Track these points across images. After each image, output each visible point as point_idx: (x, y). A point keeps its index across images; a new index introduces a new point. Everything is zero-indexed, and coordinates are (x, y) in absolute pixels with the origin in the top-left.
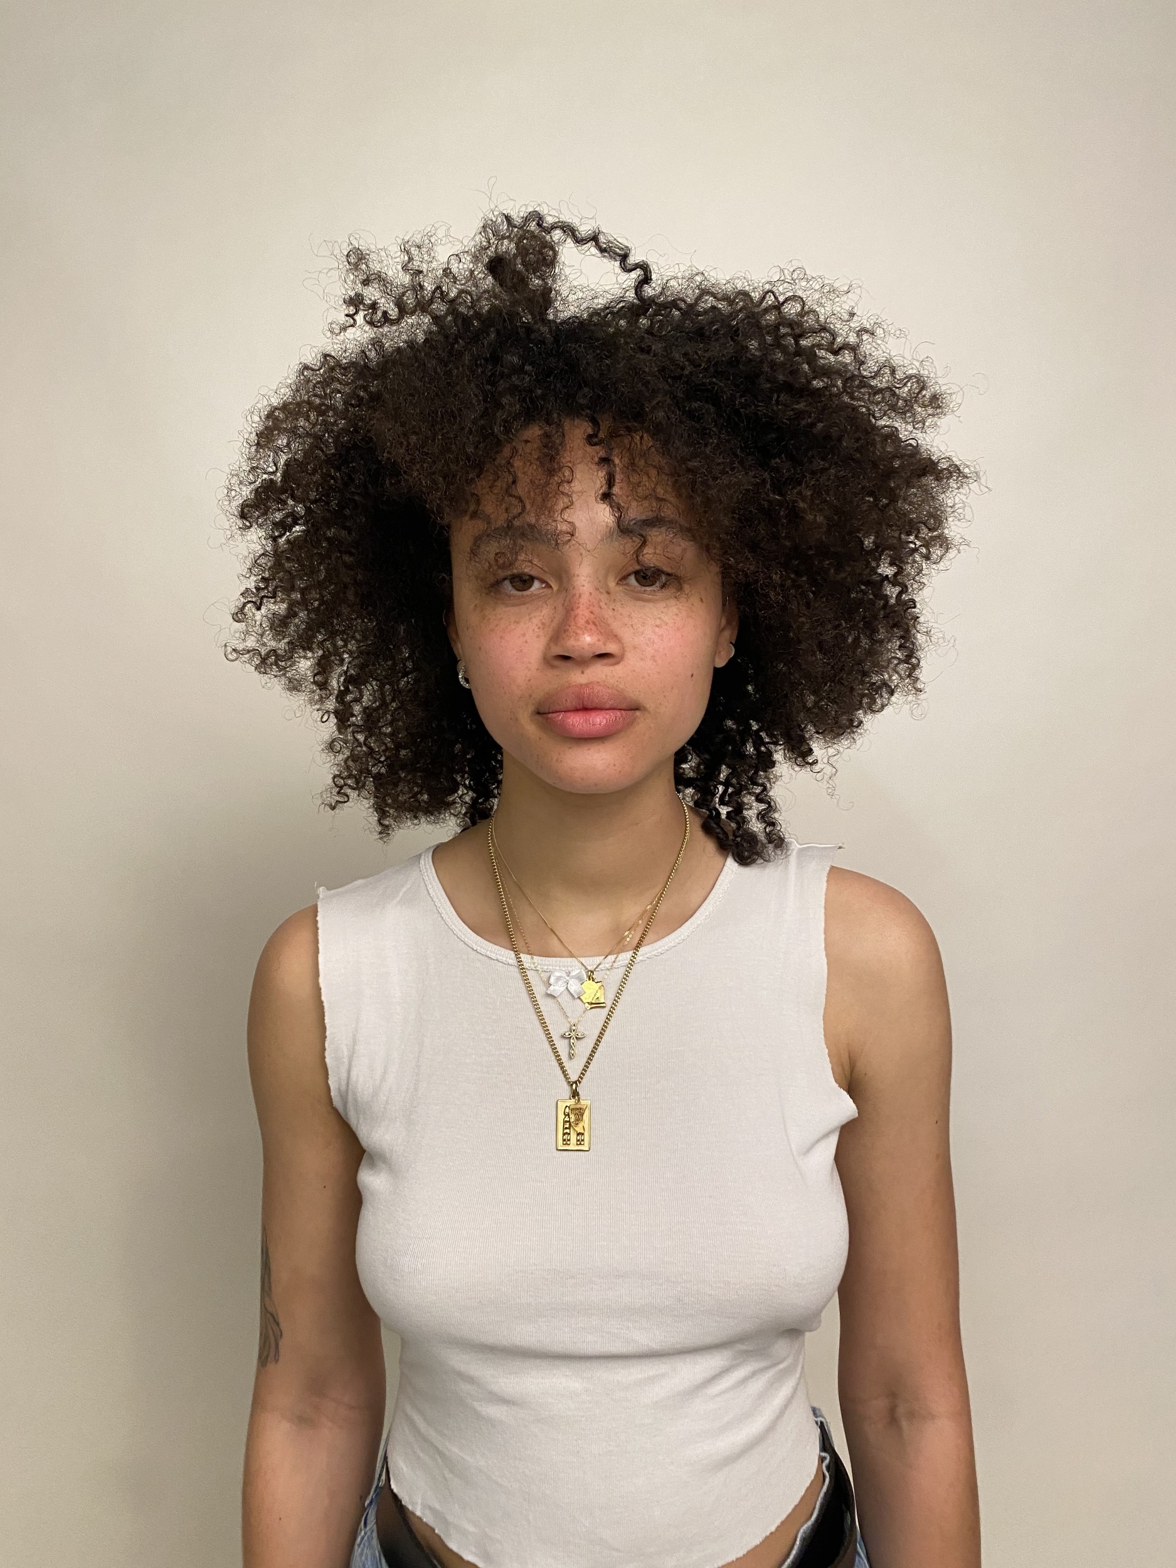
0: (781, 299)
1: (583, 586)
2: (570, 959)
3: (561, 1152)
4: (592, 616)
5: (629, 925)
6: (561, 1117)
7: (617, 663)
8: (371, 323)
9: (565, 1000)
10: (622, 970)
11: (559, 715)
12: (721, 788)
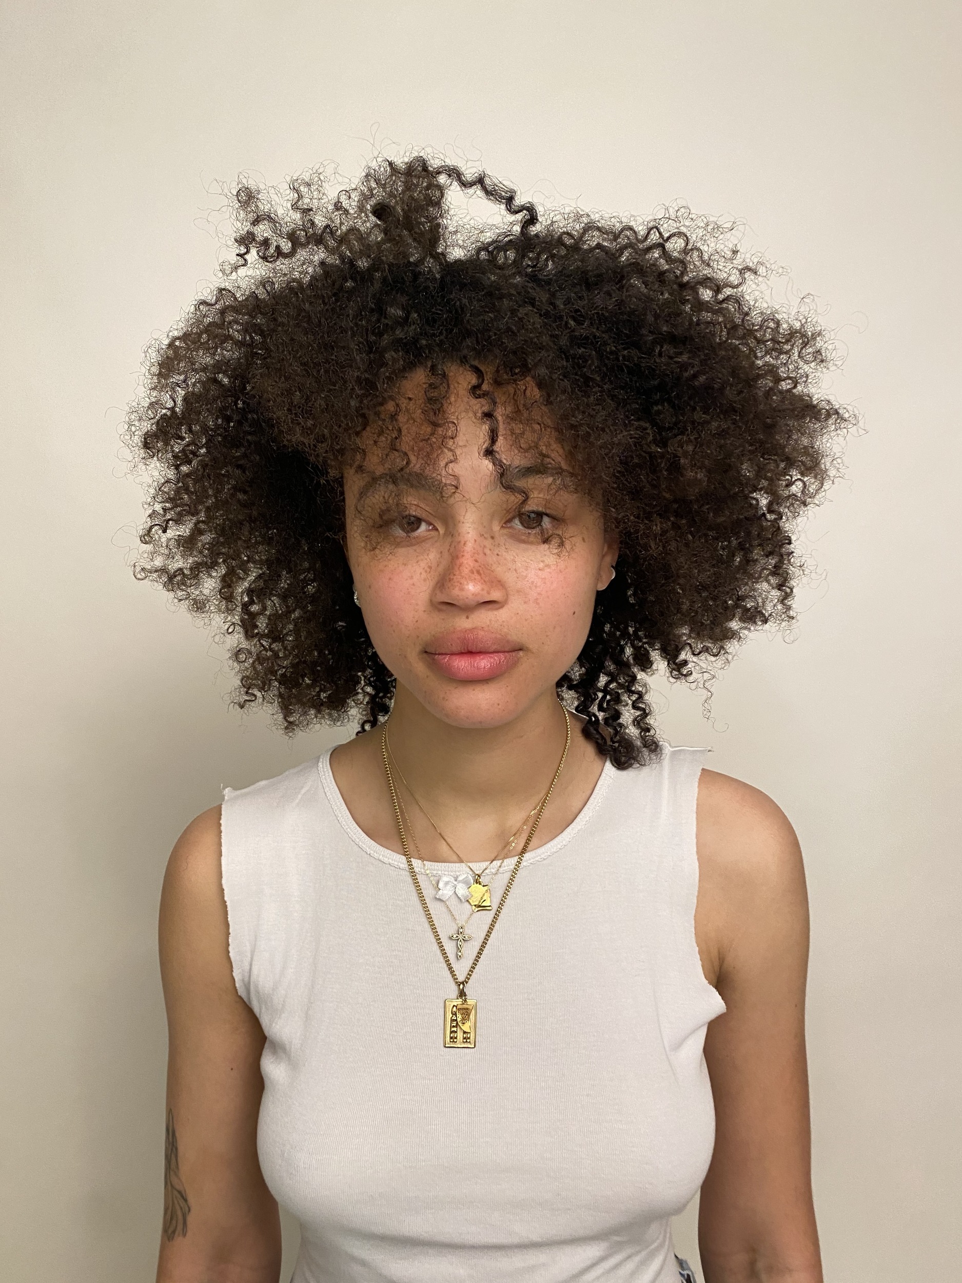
0: (666, 235)
1: (469, 533)
2: (457, 865)
3: (449, 1049)
4: (477, 564)
5: (514, 830)
6: (449, 1015)
7: (502, 607)
8: (265, 258)
9: (453, 903)
10: (507, 876)
11: (445, 658)
12: (600, 695)
